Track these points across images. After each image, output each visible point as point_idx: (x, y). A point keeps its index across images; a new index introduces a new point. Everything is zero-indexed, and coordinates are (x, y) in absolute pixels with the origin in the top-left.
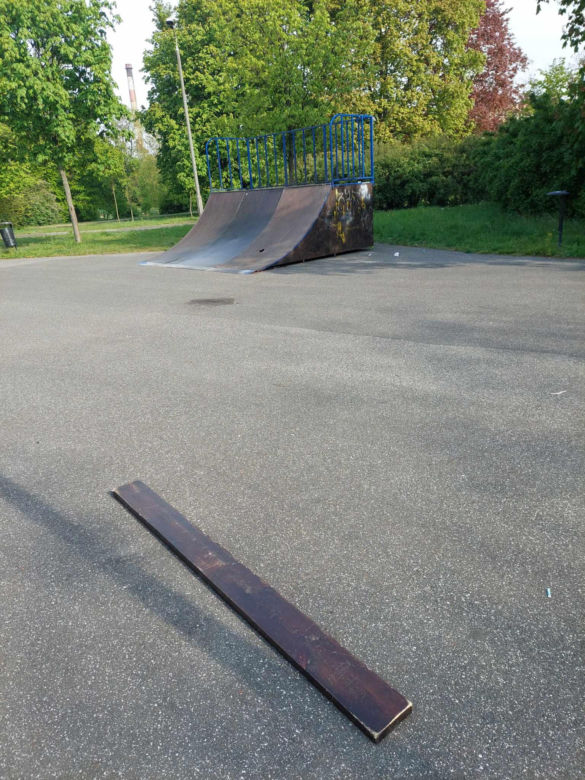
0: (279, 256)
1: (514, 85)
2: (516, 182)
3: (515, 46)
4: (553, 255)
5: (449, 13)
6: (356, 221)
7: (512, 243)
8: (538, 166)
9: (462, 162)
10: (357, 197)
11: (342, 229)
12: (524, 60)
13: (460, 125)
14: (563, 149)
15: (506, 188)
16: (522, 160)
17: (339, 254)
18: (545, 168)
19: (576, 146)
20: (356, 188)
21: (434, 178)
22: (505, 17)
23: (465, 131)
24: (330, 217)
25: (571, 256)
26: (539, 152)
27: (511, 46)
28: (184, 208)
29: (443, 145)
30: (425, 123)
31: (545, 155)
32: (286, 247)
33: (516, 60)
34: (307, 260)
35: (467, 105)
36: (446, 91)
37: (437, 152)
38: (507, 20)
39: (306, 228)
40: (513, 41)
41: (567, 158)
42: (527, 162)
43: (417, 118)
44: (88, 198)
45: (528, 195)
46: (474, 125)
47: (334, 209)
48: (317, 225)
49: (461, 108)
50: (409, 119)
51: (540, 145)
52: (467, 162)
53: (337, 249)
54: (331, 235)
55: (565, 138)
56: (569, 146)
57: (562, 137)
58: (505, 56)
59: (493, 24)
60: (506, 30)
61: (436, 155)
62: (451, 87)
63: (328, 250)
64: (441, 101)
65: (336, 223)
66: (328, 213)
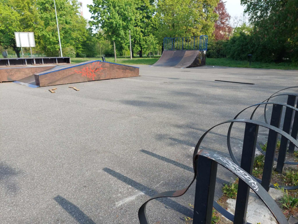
0: (188, 65)
1: (226, 24)
2: (237, 53)
3: (227, 12)
4: (249, 68)
5: (209, 2)
6: (203, 59)
7: (239, 65)
8: (242, 49)
9: (218, 47)
10: (203, 54)
11: (200, 60)
12: (230, 17)
13: (211, 35)
14: (248, 46)
15: (234, 54)
16: (238, 48)
17: (199, 66)
18: (244, 50)
19: (252, 45)
20: (203, 51)
21: (210, 51)
22: (224, 4)
23: (211, 37)
24: (198, 58)
25: (253, 68)
26: (243, 46)
27: (226, 12)
28: (113, 55)
29: (212, 42)
30: (201, 34)
31: (244, 47)
32: (189, 64)
33: (227, 17)
34: (193, 67)
35: (213, 29)
36: (207, 25)
37: (211, 43)
38: (225, 5)
39: (194, 60)
40: (226, 11)
41: (249, 48)
42: (239, 48)
43: (198, 32)
44: (83, 50)
45: (239, 56)
46: (214, 35)
47: (199, 56)
48: (196, 59)
49: (212, 30)
50: (196, 33)
51: (243, 44)
52: (219, 47)
53: (199, 65)
54: (198, 61)
55: (249, 43)
56: (250, 45)
57: (248, 43)
58: (224, 15)
59: (221, 6)
60: (224, 7)
61: (210, 44)
62: (209, 24)
63: (197, 65)
64: (205, 28)
65: (199, 59)
66: (198, 56)
